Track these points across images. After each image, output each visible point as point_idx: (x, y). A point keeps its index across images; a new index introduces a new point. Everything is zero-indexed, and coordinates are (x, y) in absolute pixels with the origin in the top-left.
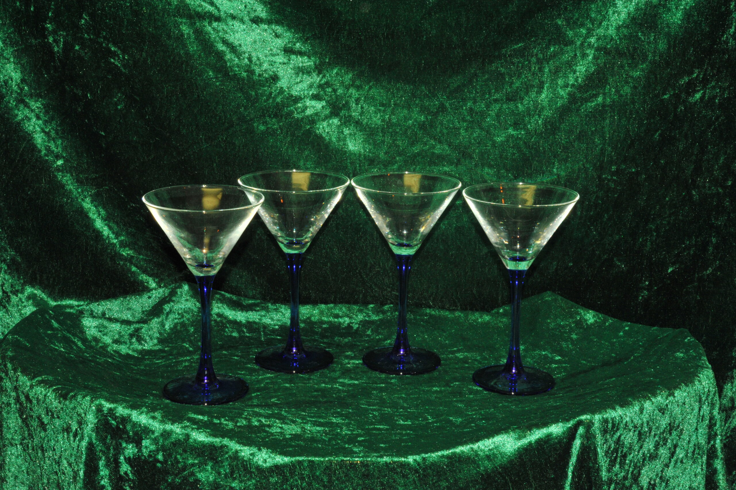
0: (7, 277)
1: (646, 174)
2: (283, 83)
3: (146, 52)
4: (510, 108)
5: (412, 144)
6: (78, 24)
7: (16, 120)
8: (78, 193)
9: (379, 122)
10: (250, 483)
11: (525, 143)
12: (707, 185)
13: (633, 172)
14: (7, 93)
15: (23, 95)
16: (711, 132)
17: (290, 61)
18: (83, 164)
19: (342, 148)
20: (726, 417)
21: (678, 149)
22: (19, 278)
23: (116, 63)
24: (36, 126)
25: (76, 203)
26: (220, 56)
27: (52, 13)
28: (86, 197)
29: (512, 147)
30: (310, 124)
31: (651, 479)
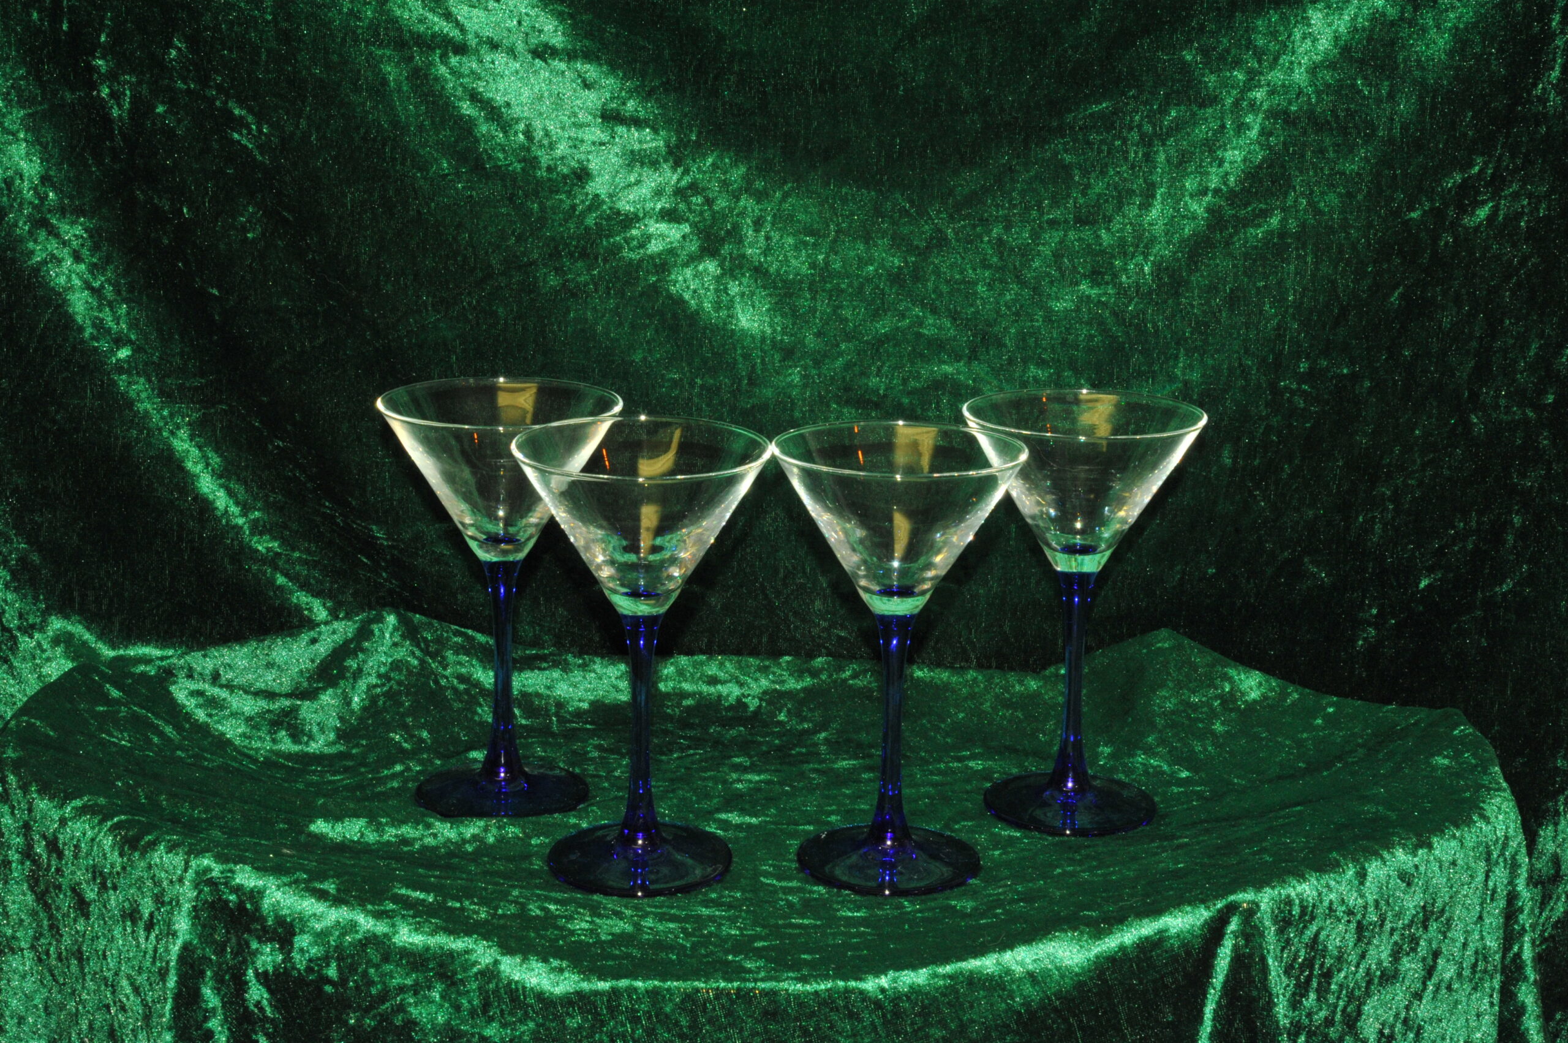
0: (10, 597)
1: (1372, 380)
2: (599, 186)
3: (309, 118)
4: (1083, 239)
5: (874, 316)
6: (164, 59)
7: (29, 263)
8: (163, 418)
9: (805, 269)
10: (524, 1028)
11: (1115, 314)
12: (1502, 402)
13: (1344, 375)
14: (12, 206)
15: (44, 209)
16: (1510, 289)
17: (614, 138)
18: (174, 356)
19: (725, 324)
20: (1544, 897)
21: (1440, 327)
22: (36, 599)
23: (244, 142)
24: (73, 276)
25: (157, 439)
26: (466, 127)
27: (108, 36)
28: (178, 428)
29: (1087, 323)
30: (657, 272)
31: (1383, 1024)
